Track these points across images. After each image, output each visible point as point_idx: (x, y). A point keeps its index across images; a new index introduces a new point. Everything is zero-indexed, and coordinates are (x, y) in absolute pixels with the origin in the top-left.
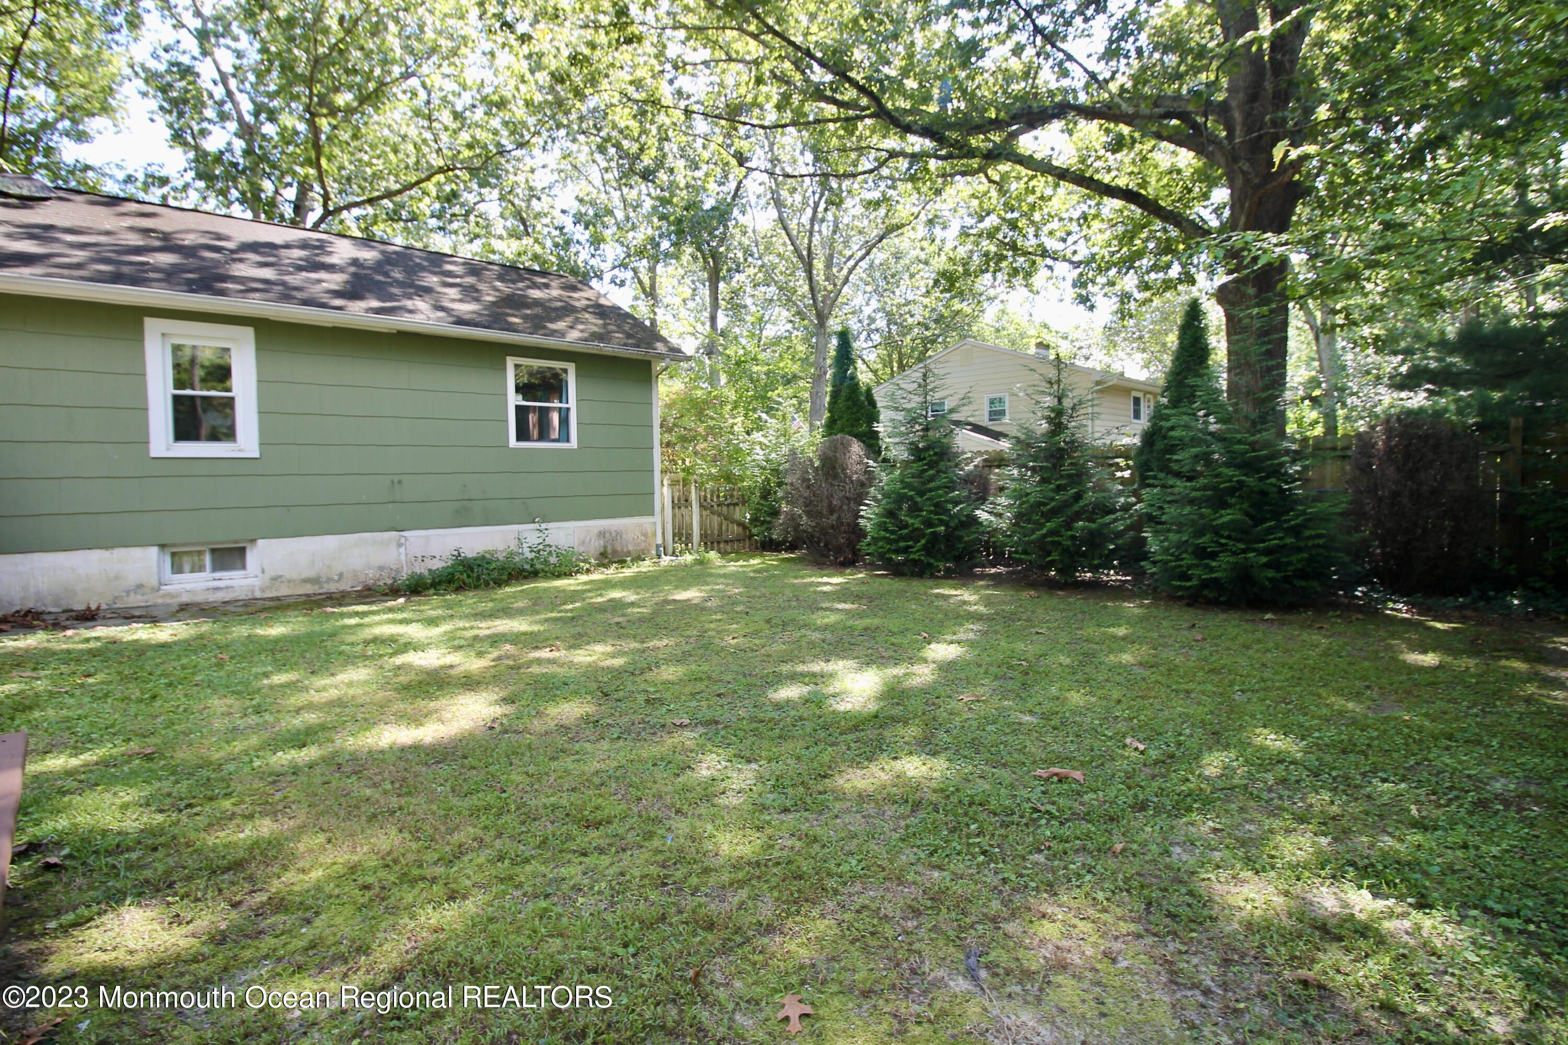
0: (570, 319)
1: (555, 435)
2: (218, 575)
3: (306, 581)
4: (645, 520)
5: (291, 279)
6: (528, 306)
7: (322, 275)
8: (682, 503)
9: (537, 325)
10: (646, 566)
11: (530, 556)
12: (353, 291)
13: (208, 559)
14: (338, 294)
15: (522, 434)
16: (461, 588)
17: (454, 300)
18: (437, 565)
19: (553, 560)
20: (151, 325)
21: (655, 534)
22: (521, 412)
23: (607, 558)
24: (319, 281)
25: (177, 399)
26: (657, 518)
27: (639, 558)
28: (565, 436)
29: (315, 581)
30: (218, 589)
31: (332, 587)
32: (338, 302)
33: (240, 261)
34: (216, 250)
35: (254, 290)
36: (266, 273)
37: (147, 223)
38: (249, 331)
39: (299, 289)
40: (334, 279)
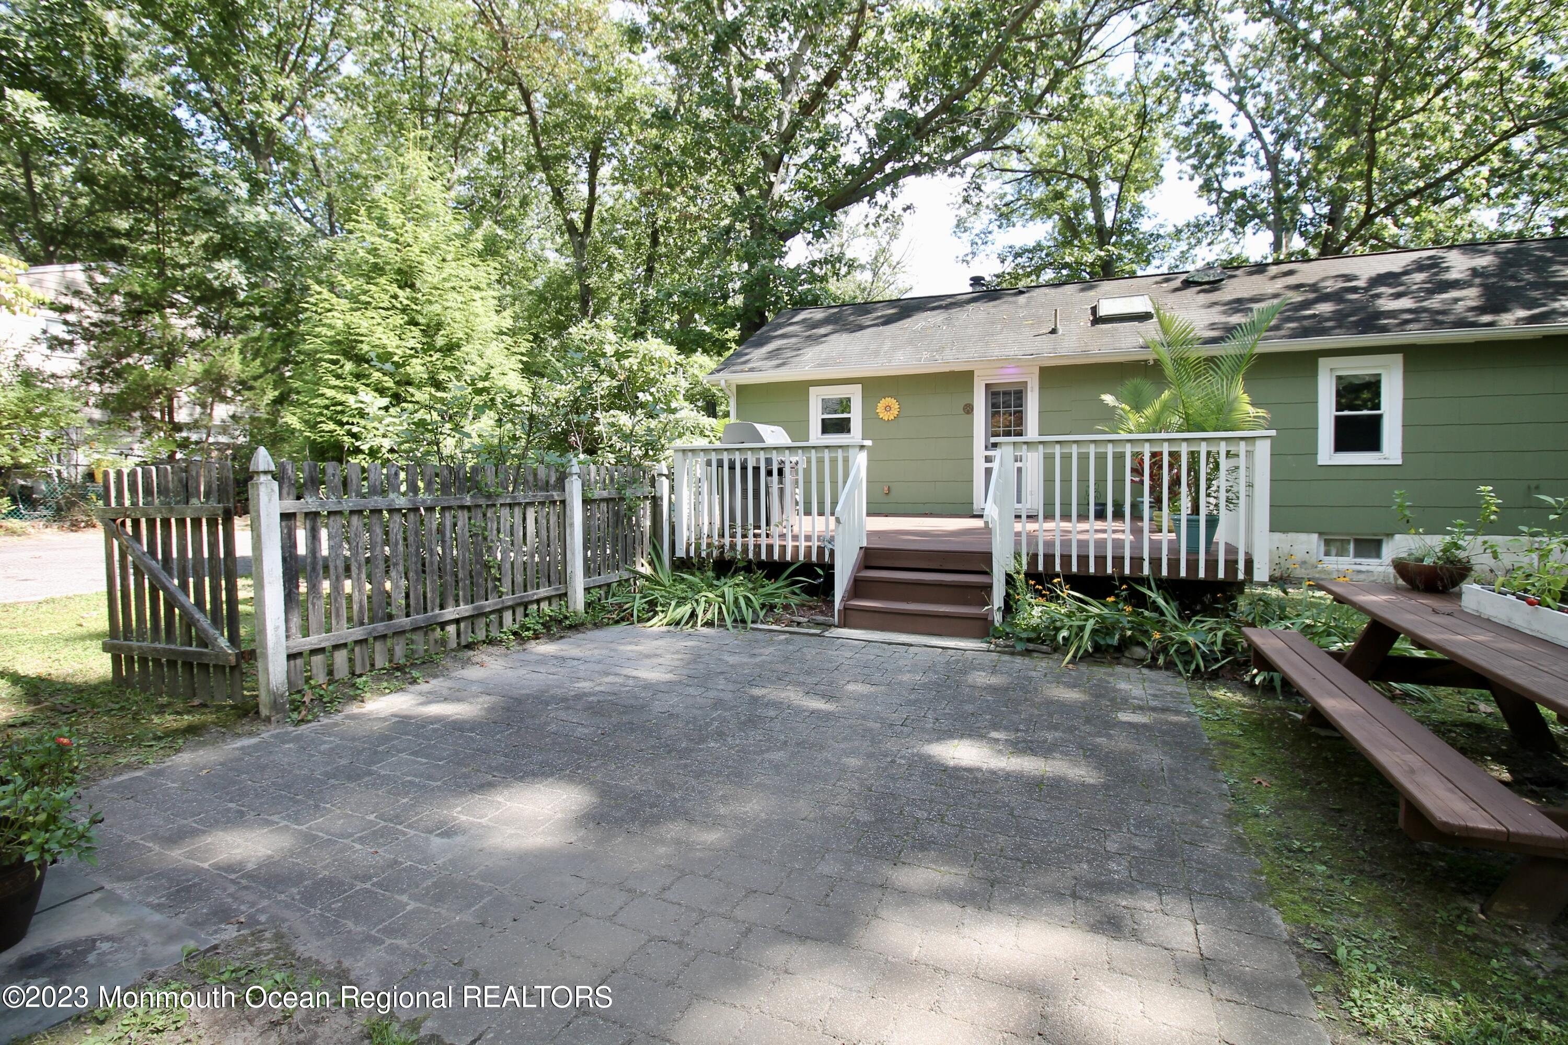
2: (1358, 560)
5: (1436, 302)
7: (1454, 294)
12: (1494, 304)
13: (1351, 547)
14: (1481, 310)
20: (1323, 362)
24: (1456, 300)
25: (1338, 419)
30: (1360, 572)
32: (1486, 318)
33: (1378, 296)
34: (1354, 290)
35: (1407, 322)
36: (1406, 303)
37: (1292, 280)
38: (1398, 358)
39: (1443, 312)
40: (1471, 296)
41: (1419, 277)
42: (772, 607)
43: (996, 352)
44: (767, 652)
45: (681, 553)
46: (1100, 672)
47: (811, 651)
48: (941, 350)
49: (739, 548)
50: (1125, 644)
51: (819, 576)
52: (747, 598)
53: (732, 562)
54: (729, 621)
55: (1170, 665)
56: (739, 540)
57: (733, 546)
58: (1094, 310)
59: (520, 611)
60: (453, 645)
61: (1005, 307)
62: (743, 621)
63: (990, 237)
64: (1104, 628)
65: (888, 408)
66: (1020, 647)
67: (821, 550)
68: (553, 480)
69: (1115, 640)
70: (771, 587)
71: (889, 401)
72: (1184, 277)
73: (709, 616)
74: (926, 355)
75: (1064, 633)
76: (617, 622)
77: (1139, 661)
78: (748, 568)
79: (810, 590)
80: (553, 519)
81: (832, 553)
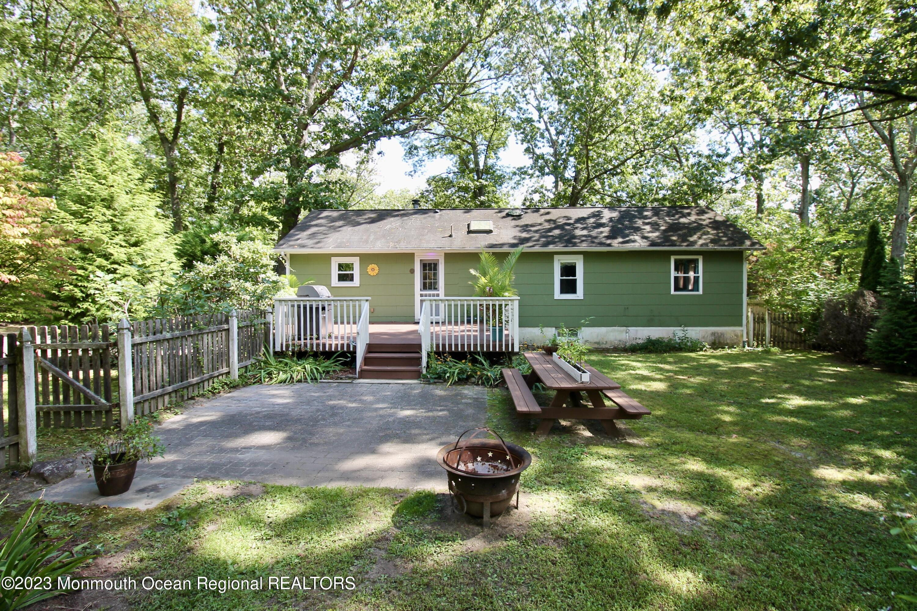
0: (699, 234)
1: (690, 287)
3: (595, 343)
4: (737, 329)
5: (594, 233)
6: (680, 229)
7: (601, 229)
8: (759, 320)
9: (684, 238)
10: (735, 351)
11: (678, 341)
12: (613, 235)
14: (608, 237)
15: (677, 289)
16: (650, 352)
17: (649, 232)
18: (640, 342)
19: (689, 344)
20: (556, 257)
21: (742, 336)
22: (676, 278)
23: (716, 345)
24: (602, 232)
25: (561, 280)
26: (744, 328)
27: (731, 347)
28: (696, 288)
29: (598, 343)
31: (604, 346)
32: (609, 242)
33: (576, 228)
34: (569, 224)
35: (583, 241)
36: (585, 232)
37: (548, 217)
38: (581, 257)
39: (596, 238)
40: (606, 230)
41: (592, 220)
42: (328, 372)
43: (425, 245)
44: (330, 391)
45: (278, 349)
46: (459, 388)
47: (349, 389)
48: (399, 242)
49: (309, 345)
50: (469, 377)
51: (348, 357)
52: (317, 369)
53: (306, 352)
54: (309, 379)
55: (483, 384)
56: (308, 341)
57: (306, 345)
58: (469, 225)
59: (211, 381)
60: (186, 398)
61: (429, 219)
62: (316, 379)
63: (423, 163)
64: (462, 372)
65: (373, 269)
66: (432, 381)
67: (348, 345)
68: (224, 319)
69: (465, 376)
70: (327, 363)
71: (373, 266)
72: (507, 211)
73: (299, 377)
74: (392, 245)
75: (448, 375)
76: (254, 383)
77: (473, 383)
78: (315, 355)
79: (344, 364)
80: (224, 337)
81: (355, 347)
